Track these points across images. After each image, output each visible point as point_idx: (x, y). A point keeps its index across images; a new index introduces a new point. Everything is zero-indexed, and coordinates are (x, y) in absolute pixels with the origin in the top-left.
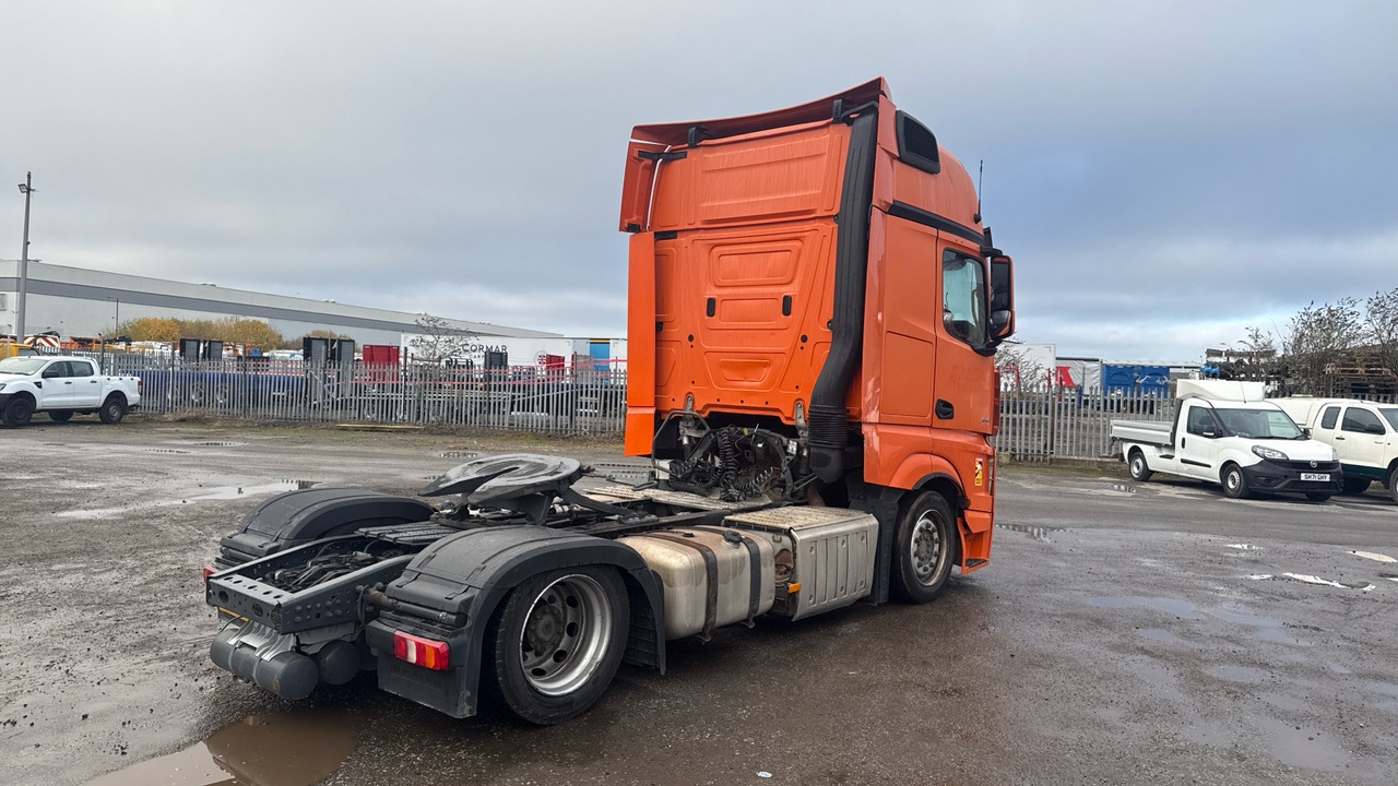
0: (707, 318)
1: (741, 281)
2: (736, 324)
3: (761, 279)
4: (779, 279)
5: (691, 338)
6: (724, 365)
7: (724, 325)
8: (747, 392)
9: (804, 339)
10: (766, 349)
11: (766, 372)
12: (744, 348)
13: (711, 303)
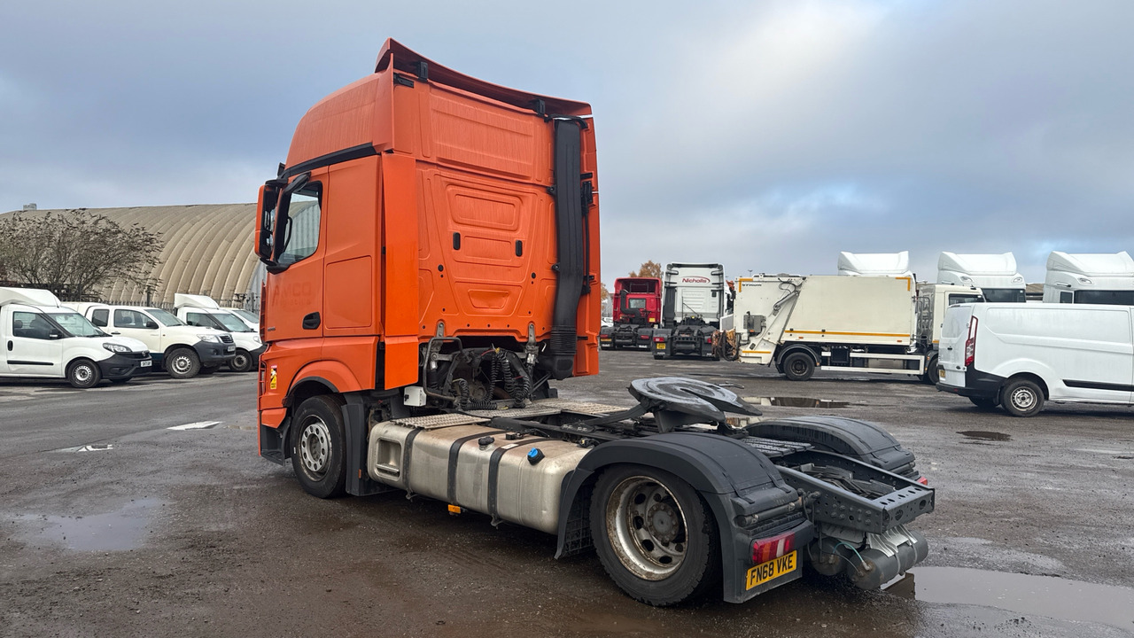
0: (454, 250)
1: (477, 221)
2: (479, 260)
3: (494, 224)
4: (508, 226)
5: (441, 268)
6: (470, 295)
7: (469, 259)
8: (492, 318)
9: (534, 276)
10: (507, 282)
11: (506, 301)
12: (489, 281)
13: (457, 237)
